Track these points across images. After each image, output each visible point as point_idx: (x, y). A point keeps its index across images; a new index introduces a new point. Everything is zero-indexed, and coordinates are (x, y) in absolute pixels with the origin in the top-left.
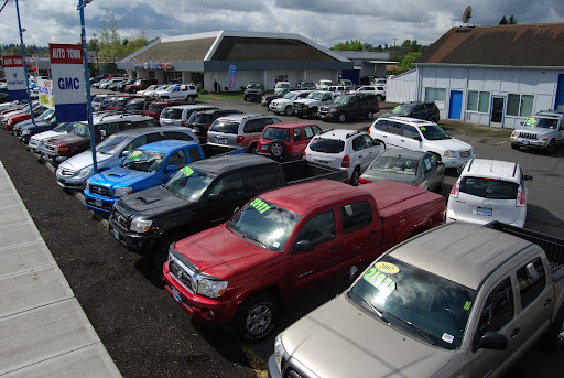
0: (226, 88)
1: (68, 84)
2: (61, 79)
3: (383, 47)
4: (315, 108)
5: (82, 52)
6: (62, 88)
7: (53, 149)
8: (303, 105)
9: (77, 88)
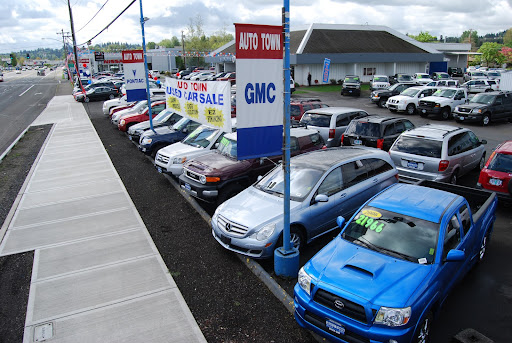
0: (316, 81)
1: (259, 94)
2: (249, 86)
3: (439, 38)
4: (448, 108)
5: (283, 38)
6: (249, 102)
7: (197, 177)
8: (434, 104)
9: (271, 100)
